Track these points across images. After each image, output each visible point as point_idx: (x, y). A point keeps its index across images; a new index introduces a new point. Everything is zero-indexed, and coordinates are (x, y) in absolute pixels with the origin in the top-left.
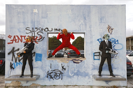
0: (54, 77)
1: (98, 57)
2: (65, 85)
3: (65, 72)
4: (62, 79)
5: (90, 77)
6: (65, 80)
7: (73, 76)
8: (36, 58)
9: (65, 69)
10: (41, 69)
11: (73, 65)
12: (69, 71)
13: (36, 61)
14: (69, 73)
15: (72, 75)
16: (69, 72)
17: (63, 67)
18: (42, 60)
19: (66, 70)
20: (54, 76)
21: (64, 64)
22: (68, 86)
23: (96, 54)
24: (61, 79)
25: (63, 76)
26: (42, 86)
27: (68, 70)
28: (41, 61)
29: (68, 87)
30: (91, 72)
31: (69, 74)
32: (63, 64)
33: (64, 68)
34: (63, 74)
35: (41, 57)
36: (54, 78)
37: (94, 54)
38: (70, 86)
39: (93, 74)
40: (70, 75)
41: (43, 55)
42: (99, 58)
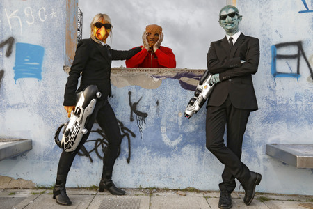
0: (95, 149)
1: (293, 63)
2: (140, 189)
3: (143, 127)
4: (128, 161)
5: (256, 156)
6: (142, 166)
7: (180, 146)
8: (17, 63)
9: (144, 115)
10: (39, 113)
11: (181, 97)
12: (163, 122)
13: (16, 78)
14: (159, 133)
15: (176, 142)
16: (163, 129)
17: (134, 107)
18: (43, 75)
19: (148, 119)
20: (96, 147)
21: (140, 94)
22: (157, 190)
23: (283, 51)
24: (124, 160)
25: (136, 147)
26: (40, 188)
27: (158, 121)
28: (39, 77)
29: (154, 197)
30: (260, 129)
31: (161, 140)
32: (133, 91)
33: (141, 109)
34: (134, 135)
35: (40, 60)
36: (93, 155)
37: (274, 52)
38: (166, 190)
39: (270, 141)
40: (167, 141)
41: (49, 54)
42: (295, 71)
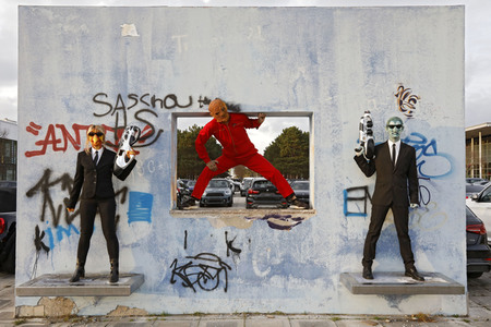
0: (198, 281)
1: (361, 204)
2: (236, 314)
3: (238, 261)
4: (226, 290)
5: (332, 283)
6: (237, 294)
7: (269, 276)
8: (130, 209)
9: (238, 251)
10: (150, 251)
11: (269, 235)
12: (254, 257)
13: (129, 222)
14: (251, 266)
15: (265, 273)
16: (255, 262)
17: (229, 244)
18: (152, 218)
19: (241, 254)
20: (199, 279)
21: (235, 234)
22: (250, 314)
23: (352, 194)
24: (222, 289)
25: (232, 278)
26: (151, 316)
27: (250, 256)
28: (149, 220)
29: (248, 320)
30: (334, 260)
31: (253, 272)
32: (229, 231)
33: (235, 246)
34: (230, 269)
35: (150, 207)
36: (196, 286)
37: (345, 195)
38: (258, 314)
39: (343, 270)
40: (257, 272)
41: (157, 200)
42: (363, 211)
